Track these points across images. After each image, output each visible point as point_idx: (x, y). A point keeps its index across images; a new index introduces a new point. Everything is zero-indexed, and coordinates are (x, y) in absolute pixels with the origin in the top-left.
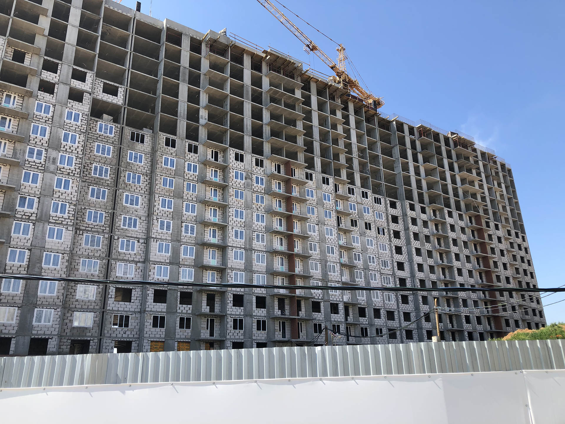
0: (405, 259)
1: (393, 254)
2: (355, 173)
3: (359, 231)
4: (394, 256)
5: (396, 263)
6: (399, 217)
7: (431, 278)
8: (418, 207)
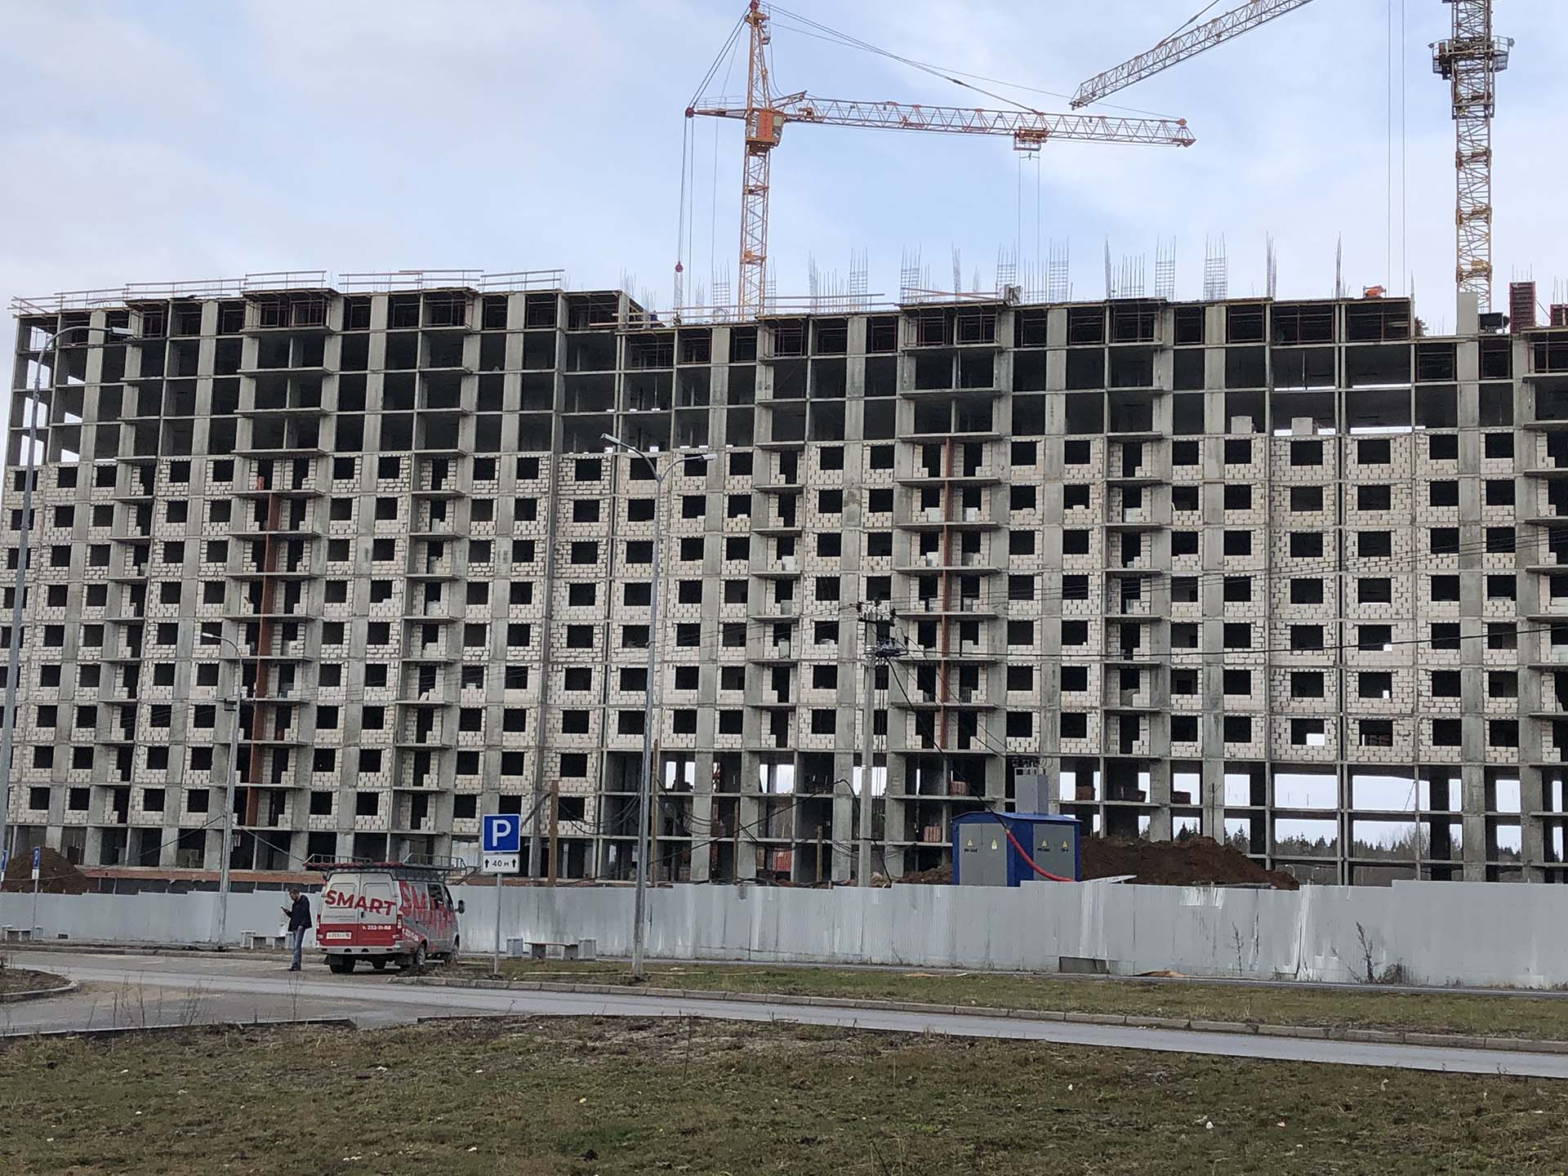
0: (1397, 614)
1: (1347, 605)
2: (1207, 398)
3: (1200, 563)
4: (1349, 611)
5: (1356, 631)
6: (1395, 484)
7: (1491, 662)
8: (1472, 439)
